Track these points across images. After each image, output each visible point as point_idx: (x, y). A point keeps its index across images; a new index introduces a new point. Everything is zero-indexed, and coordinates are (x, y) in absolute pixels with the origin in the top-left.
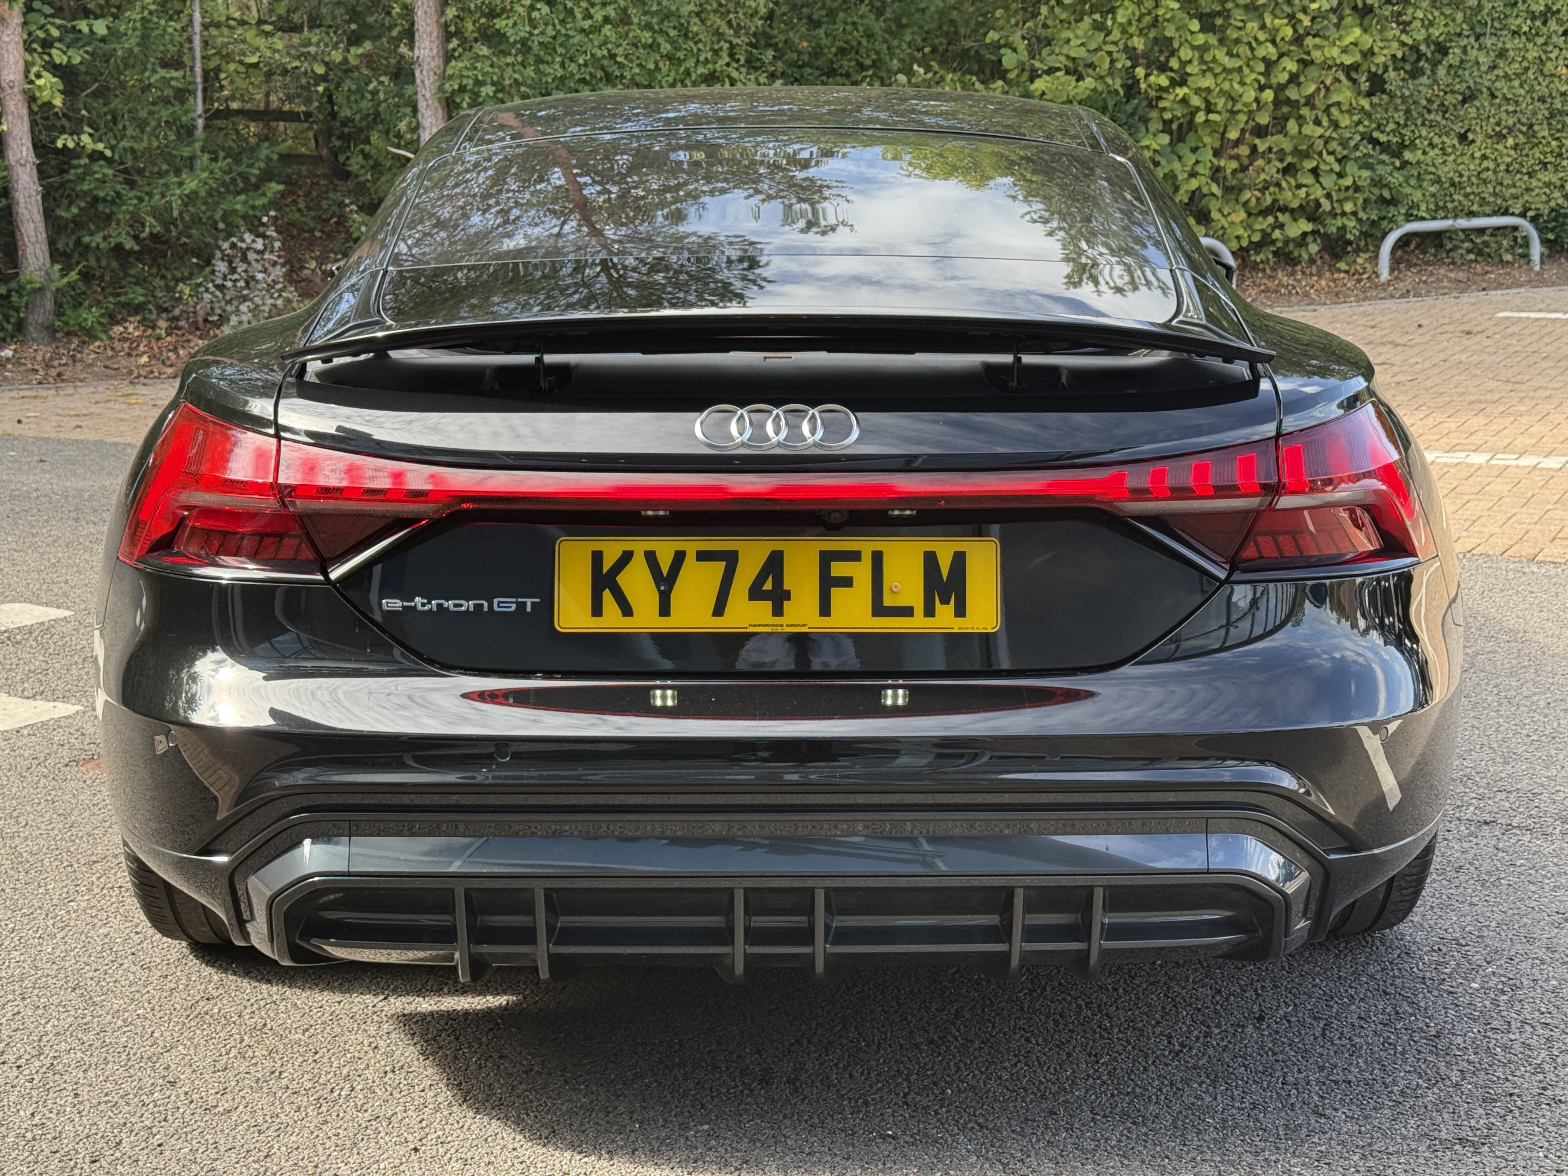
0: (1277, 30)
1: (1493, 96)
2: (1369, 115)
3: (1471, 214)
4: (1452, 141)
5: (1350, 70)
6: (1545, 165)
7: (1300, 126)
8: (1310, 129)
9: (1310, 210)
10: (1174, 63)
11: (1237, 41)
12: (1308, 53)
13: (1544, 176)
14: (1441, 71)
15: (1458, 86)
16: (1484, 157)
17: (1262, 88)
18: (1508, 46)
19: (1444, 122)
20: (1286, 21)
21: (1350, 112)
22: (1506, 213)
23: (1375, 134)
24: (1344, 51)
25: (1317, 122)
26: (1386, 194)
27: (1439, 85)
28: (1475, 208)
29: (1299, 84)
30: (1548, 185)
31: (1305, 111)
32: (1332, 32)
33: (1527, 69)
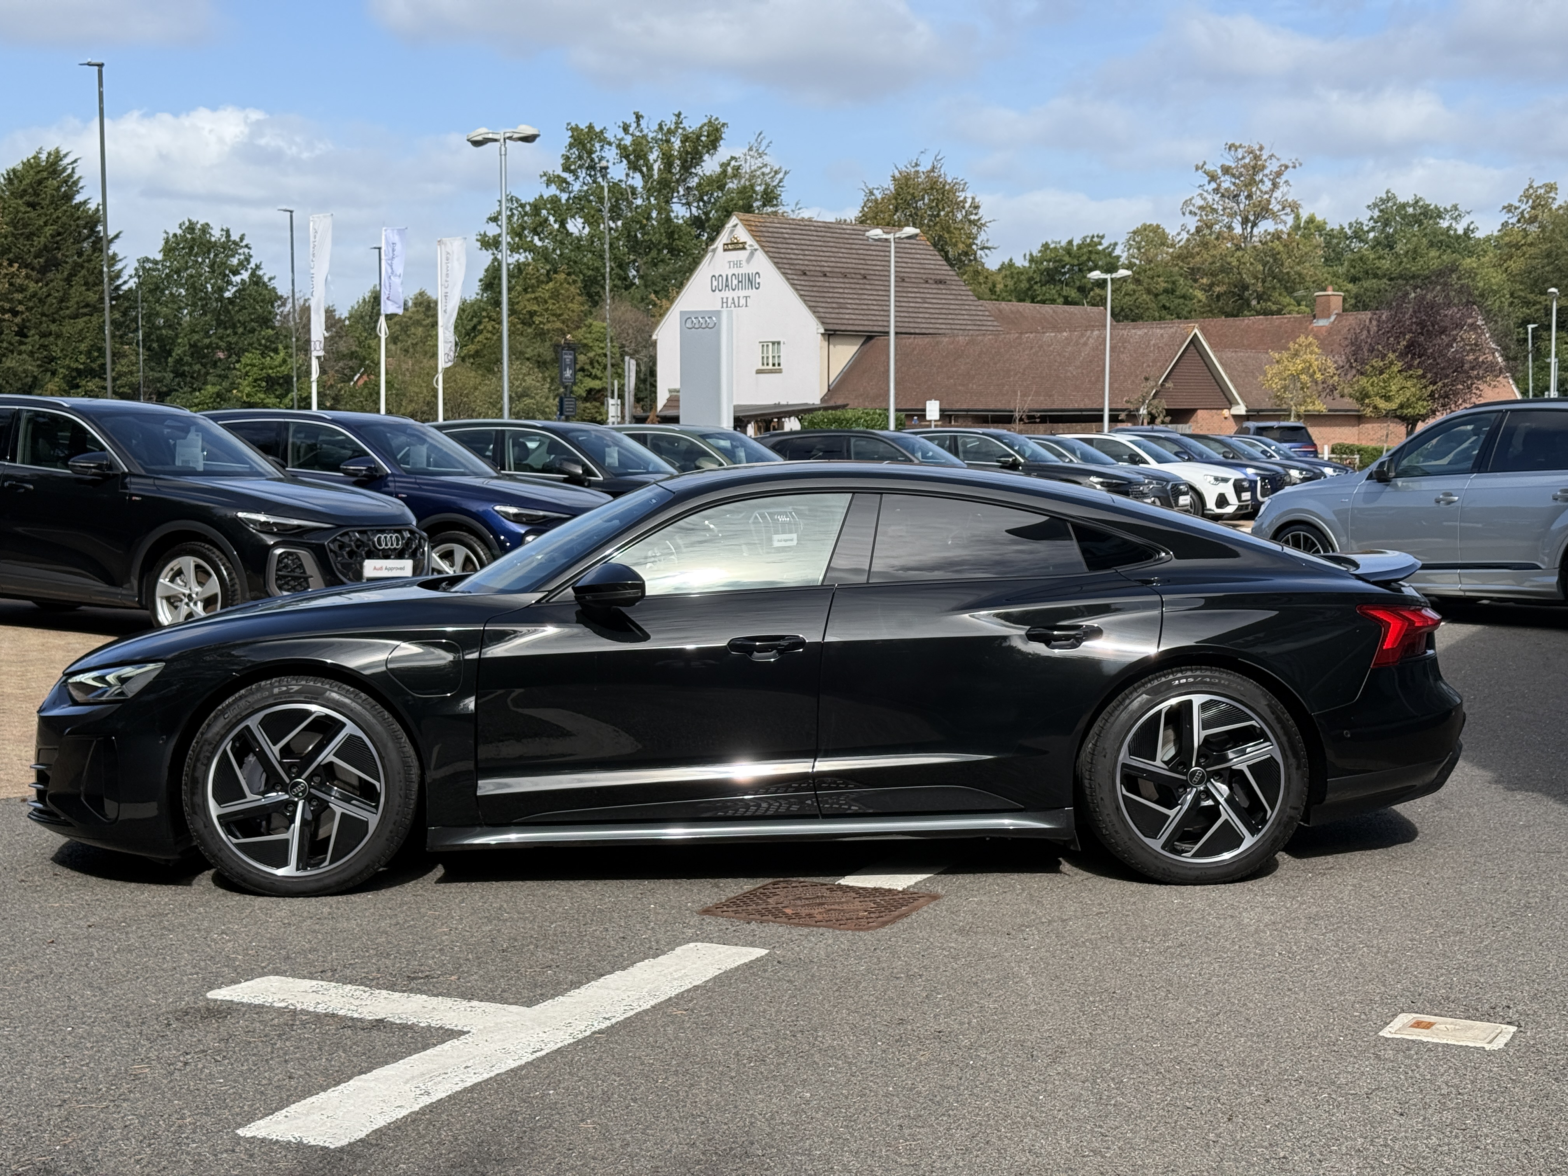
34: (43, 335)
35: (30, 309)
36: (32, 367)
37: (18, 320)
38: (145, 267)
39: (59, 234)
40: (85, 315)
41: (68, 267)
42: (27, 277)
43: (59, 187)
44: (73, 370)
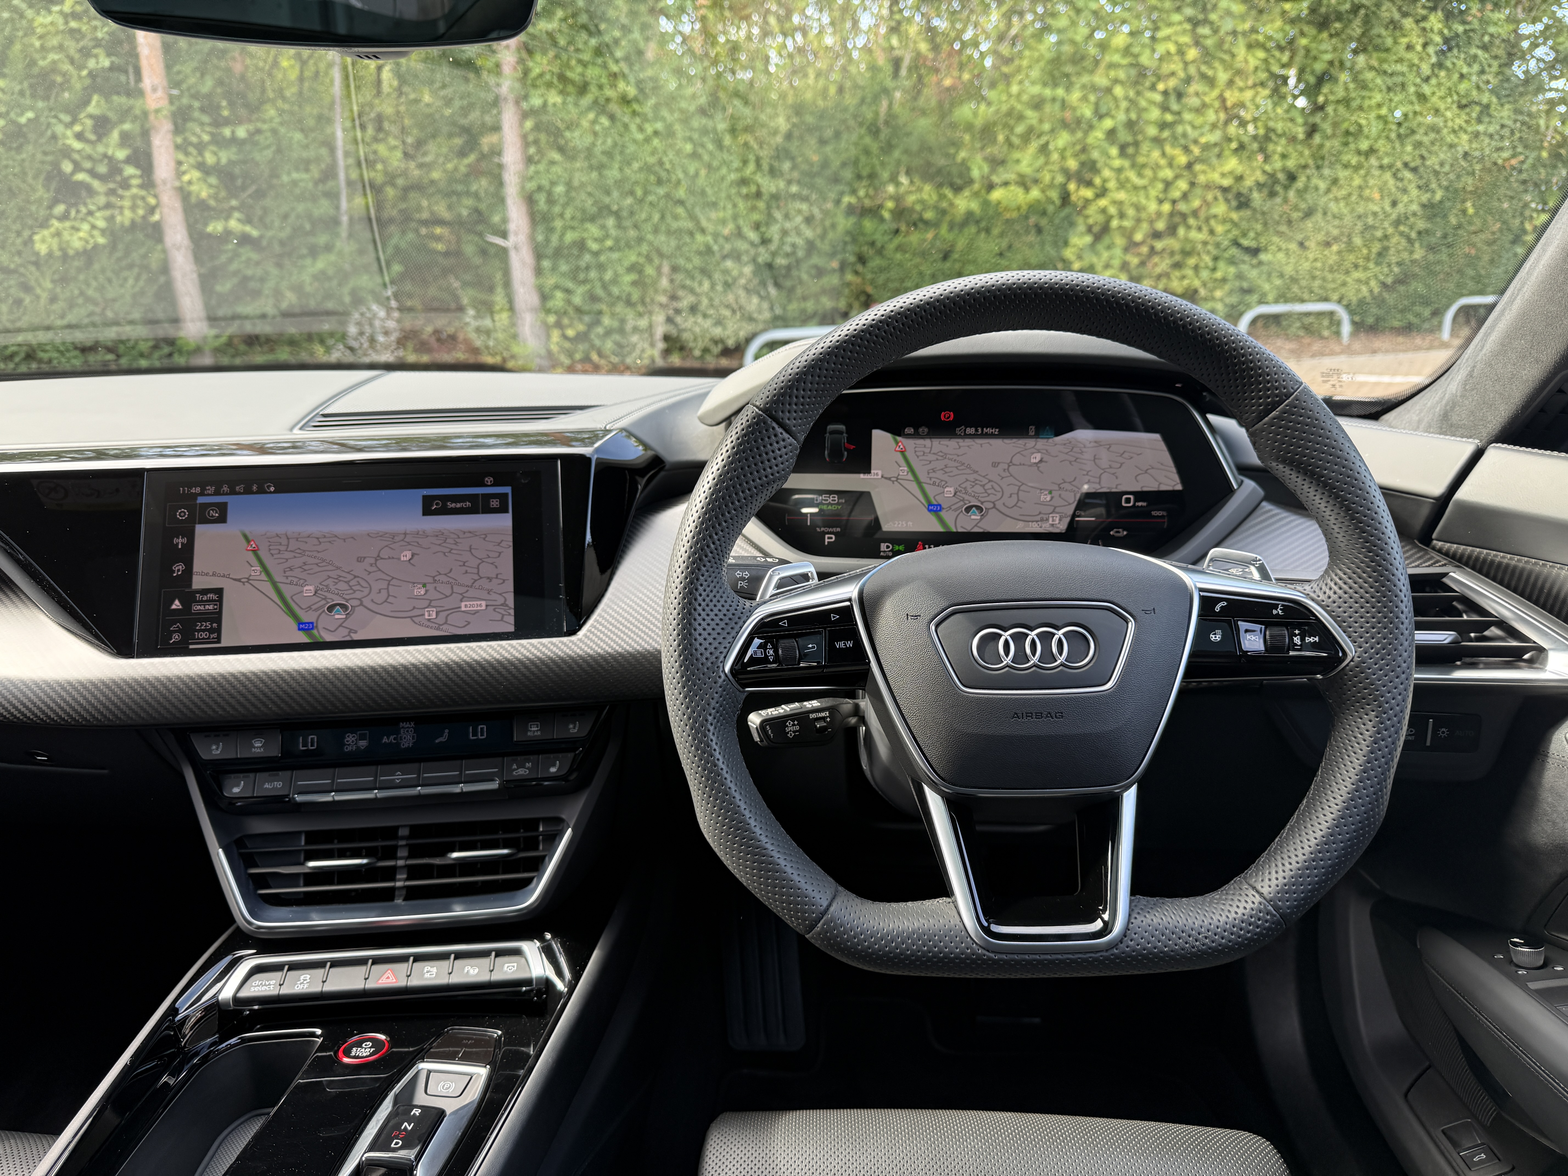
0: (1175, 158)
1: (1326, 214)
2: (1238, 226)
3: (1303, 302)
4: (1293, 246)
5: (1225, 190)
6: (1356, 266)
7: (1187, 232)
8: (1194, 235)
10: (1097, 181)
11: (1144, 166)
12: (1196, 177)
13: (1356, 275)
14: (1291, 194)
15: (1301, 206)
16: (1316, 260)
17: (1161, 202)
18: (1340, 176)
19: (1289, 233)
20: (1181, 151)
21: (1224, 221)
22: (1326, 301)
23: (1240, 240)
24: (1223, 175)
25: (1199, 229)
26: (1245, 285)
27: (1288, 204)
28: (1306, 297)
29: (1188, 200)
30: (1359, 281)
31: (1191, 221)
32: (1214, 161)
33: (1350, 194)
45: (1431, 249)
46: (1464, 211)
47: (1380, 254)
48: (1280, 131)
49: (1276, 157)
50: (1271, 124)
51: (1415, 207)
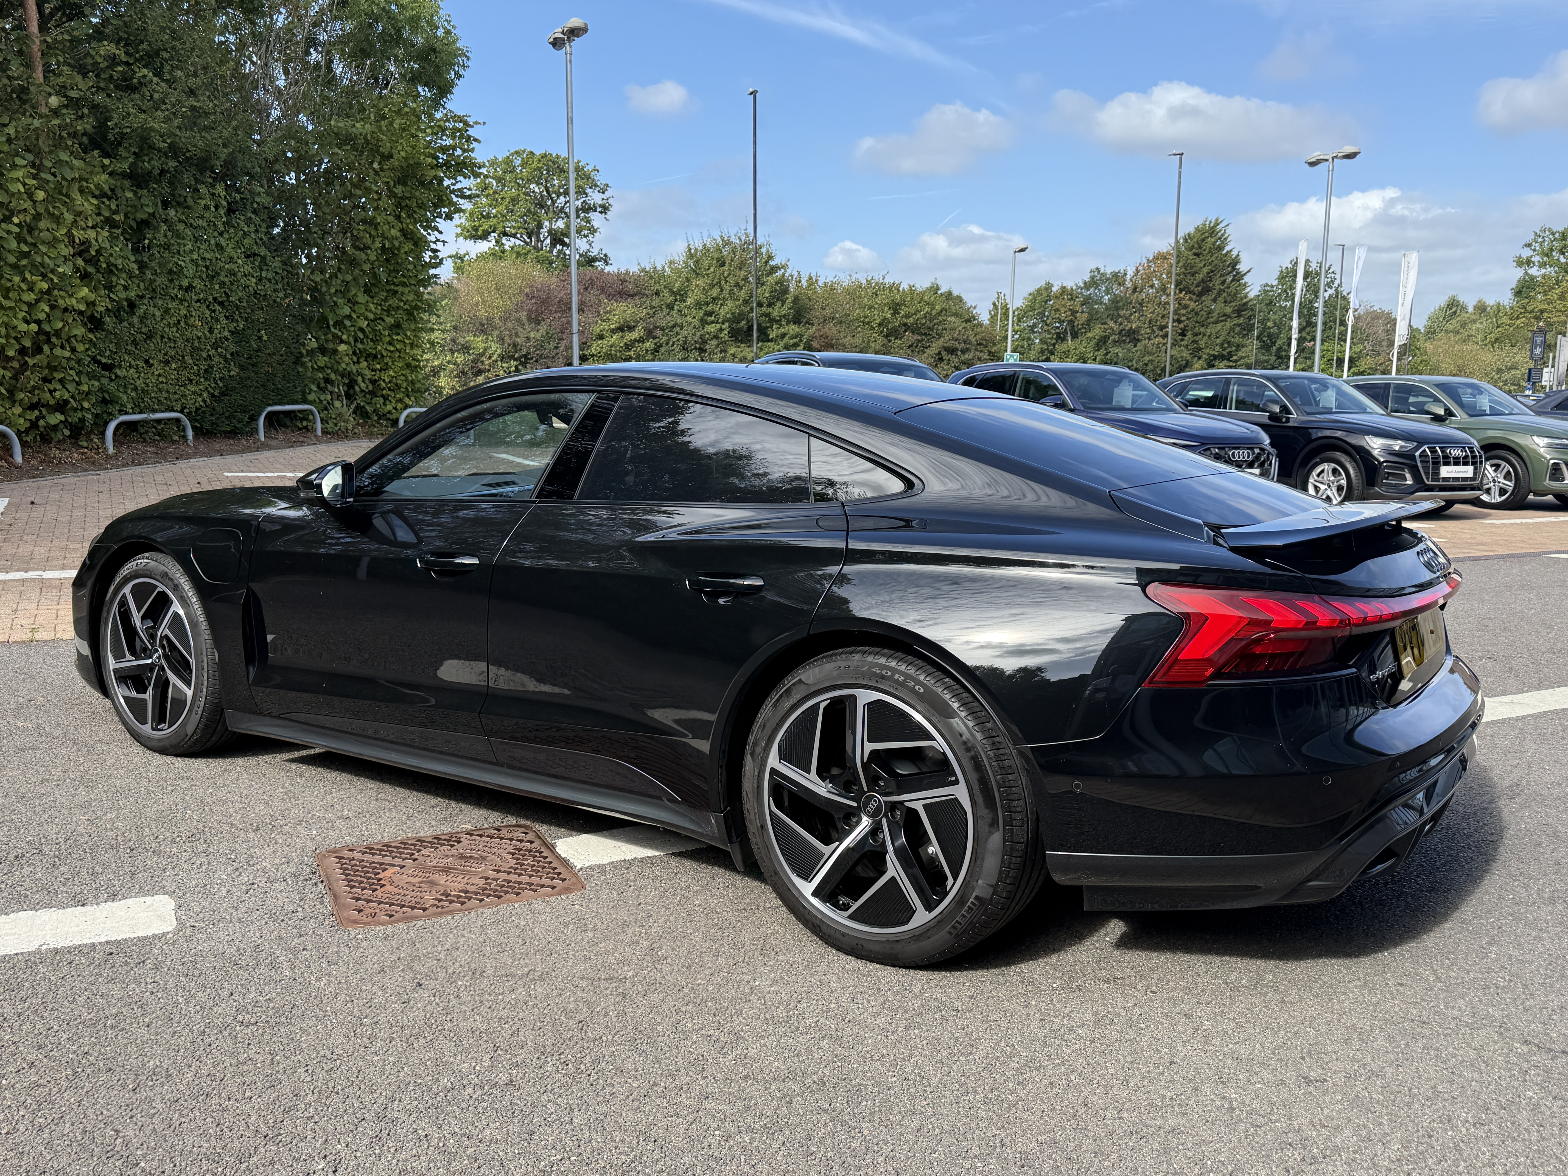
0: (35, 283)
1: (162, 337)
2: (95, 345)
3: (154, 411)
4: (141, 363)
5: (81, 314)
6: (191, 381)
7: (51, 349)
8: (58, 351)
9: (61, 407)
12: (56, 301)
13: (192, 388)
14: (135, 319)
15: (144, 330)
16: (160, 375)
17: (28, 322)
18: (170, 306)
19: (137, 352)
20: (40, 278)
21: (84, 341)
22: (172, 410)
23: (99, 357)
24: (78, 301)
25: (63, 347)
26: (107, 396)
27: (134, 327)
28: (156, 407)
29: (50, 322)
30: (194, 393)
31: (54, 339)
33: (179, 321)
34: (1196, 335)
35: (1188, 319)
36: (1186, 354)
37: (1182, 326)
38: (1266, 290)
39: (1212, 271)
40: (1222, 321)
41: (1215, 292)
42: (1190, 299)
43: (1215, 242)
44: (1212, 355)
45: (242, 368)
46: (260, 338)
47: (206, 371)
48: (120, 267)
49: (119, 287)
50: (112, 259)
51: (226, 333)
